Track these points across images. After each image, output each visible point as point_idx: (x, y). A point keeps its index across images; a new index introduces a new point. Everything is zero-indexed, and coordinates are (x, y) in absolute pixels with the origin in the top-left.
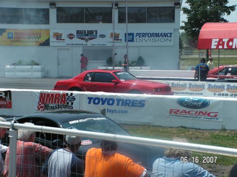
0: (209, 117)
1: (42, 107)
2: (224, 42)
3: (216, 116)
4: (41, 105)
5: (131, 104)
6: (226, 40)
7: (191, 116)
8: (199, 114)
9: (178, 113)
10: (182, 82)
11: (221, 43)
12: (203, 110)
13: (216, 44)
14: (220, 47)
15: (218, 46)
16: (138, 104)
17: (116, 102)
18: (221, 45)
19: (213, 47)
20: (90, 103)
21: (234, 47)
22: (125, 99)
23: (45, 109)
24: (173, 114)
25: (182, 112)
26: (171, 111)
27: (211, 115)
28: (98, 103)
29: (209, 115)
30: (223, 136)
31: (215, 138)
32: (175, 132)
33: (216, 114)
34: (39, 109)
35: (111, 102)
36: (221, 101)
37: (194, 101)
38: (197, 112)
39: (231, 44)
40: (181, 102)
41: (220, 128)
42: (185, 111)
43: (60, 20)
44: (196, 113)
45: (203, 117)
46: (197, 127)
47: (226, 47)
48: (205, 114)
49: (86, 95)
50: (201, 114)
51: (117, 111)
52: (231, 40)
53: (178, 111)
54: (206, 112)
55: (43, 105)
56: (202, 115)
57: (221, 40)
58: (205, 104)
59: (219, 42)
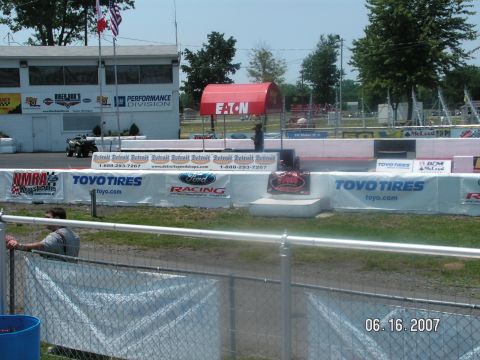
1: (17, 190)
4: (16, 188)
5: (125, 183)
6: (231, 105)
10: (183, 154)
11: (226, 108)
12: (209, 186)
13: (221, 108)
14: (226, 112)
15: (223, 111)
16: (134, 183)
17: (107, 181)
18: (226, 110)
19: (218, 112)
20: (75, 183)
21: (240, 112)
22: (118, 176)
24: (175, 191)
28: (86, 183)
29: (215, 191)
30: (231, 215)
32: (177, 212)
34: (13, 193)
35: (101, 181)
36: (227, 176)
37: (198, 176)
39: (237, 108)
40: (184, 178)
41: (228, 206)
43: (34, 81)
46: (203, 206)
47: (231, 112)
49: (70, 173)
51: (109, 191)
52: (237, 104)
55: (18, 187)
57: (226, 104)
58: (211, 179)
59: (224, 106)
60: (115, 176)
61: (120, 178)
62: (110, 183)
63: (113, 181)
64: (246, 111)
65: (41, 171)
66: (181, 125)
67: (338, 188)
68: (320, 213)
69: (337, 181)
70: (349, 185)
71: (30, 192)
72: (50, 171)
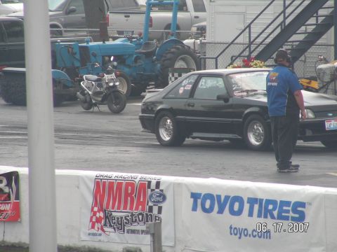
1: (98, 220)
4: (98, 215)
5: (275, 213)
16: (291, 214)
17: (247, 206)
20: (194, 209)
22: (265, 197)
23: (105, 225)
28: (211, 209)
34: (93, 227)
35: (236, 206)
49: (186, 186)
51: (250, 232)
55: (102, 214)
60: (260, 196)
61: (269, 202)
62: (251, 214)
63: (256, 207)
65: (138, 177)
71: (120, 226)
72: (153, 178)
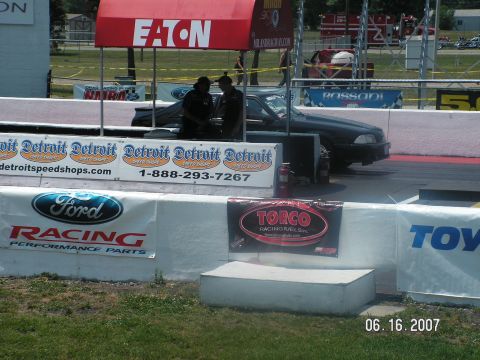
0: (121, 248)
2: (167, 29)
3: (139, 243)
6: (170, 24)
7: (72, 245)
8: (94, 238)
9: (36, 236)
10: (52, 139)
11: (159, 31)
12: (106, 227)
13: (146, 32)
14: (157, 42)
15: (150, 39)
18: (158, 36)
19: (138, 40)
21: (192, 44)
24: (20, 238)
25: (46, 234)
26: (15, 232)
27: (127, 240)
29: (120, 240)
30: (154, 300)
31: (136, 308)
32: (24, 291)
33: (140, 238)
36: (151, 203)
37: (79, 203)
38: (87, 233)
39: (183, 34)
40: (44, 206)
41: (150, 276)
42: (55, 231)
44: (85, 238)
45: (105, 247)
46: (88, 275)
47: (170, 42)
48: (111, 239)
50: (100, 239)
52: (185, 24)
53: (36, 230)
54: (113, 234)
56: (102, 241)
57: (158, 22)
58: (110, 211)
59: (153, 29)
64: (204, 42)
66: (55, 53)
67: (418, 243)
68: (371, 303)
69: (415, 228)
70: (445, 239)
